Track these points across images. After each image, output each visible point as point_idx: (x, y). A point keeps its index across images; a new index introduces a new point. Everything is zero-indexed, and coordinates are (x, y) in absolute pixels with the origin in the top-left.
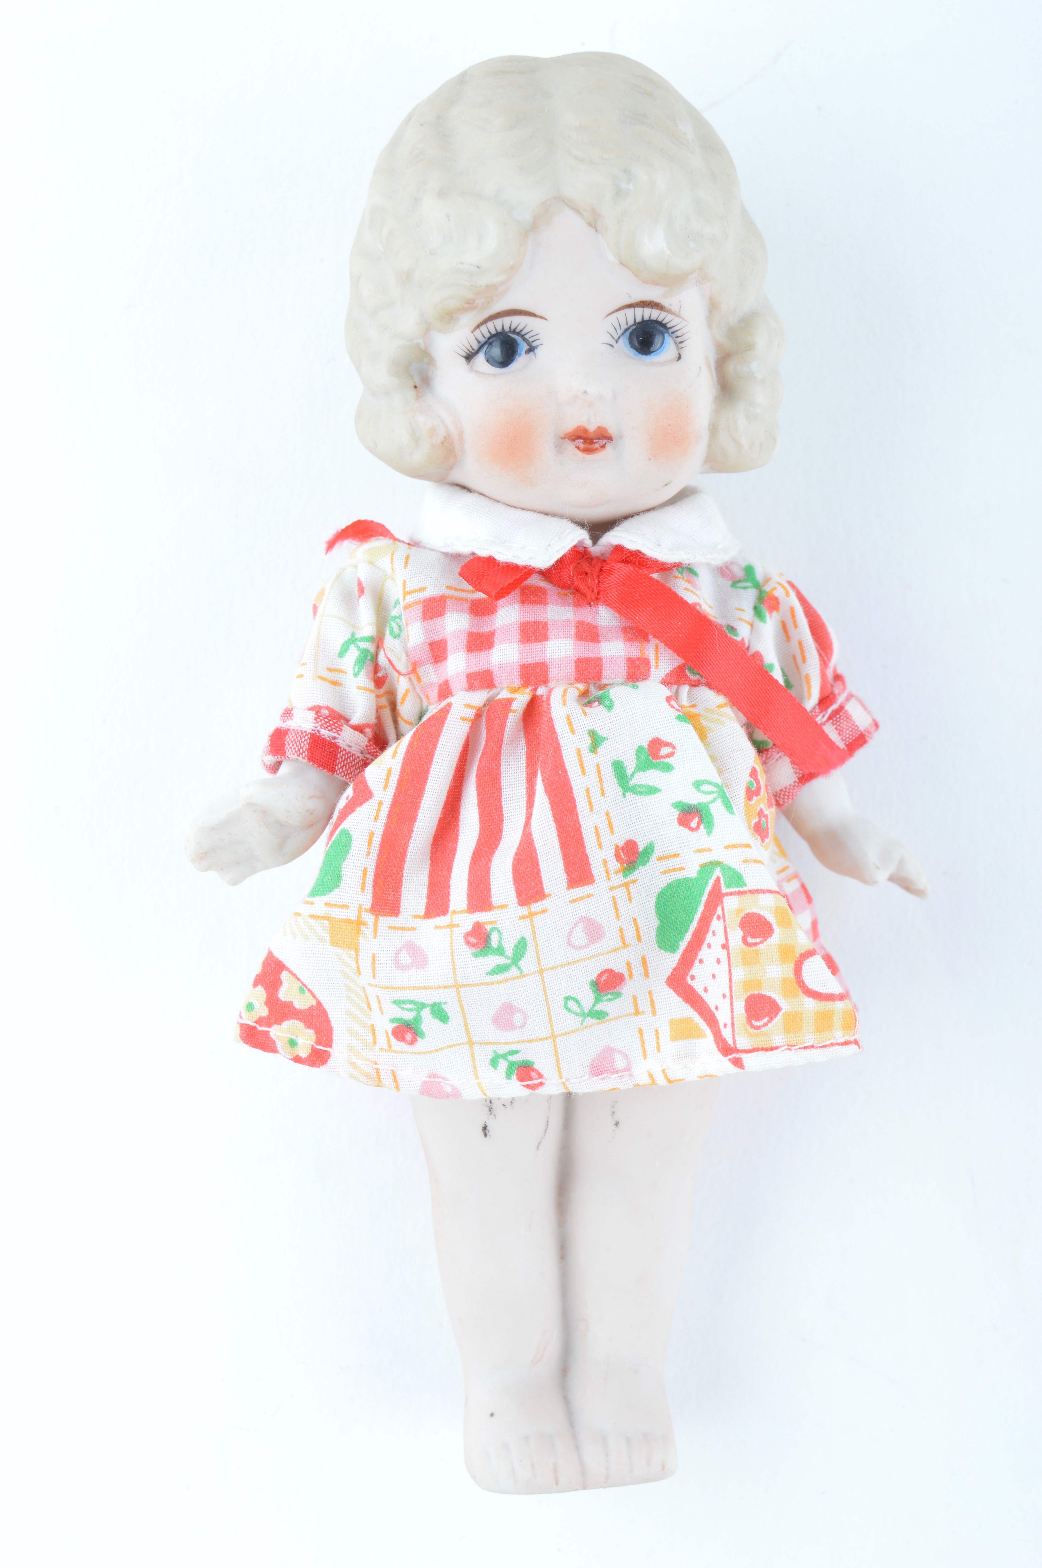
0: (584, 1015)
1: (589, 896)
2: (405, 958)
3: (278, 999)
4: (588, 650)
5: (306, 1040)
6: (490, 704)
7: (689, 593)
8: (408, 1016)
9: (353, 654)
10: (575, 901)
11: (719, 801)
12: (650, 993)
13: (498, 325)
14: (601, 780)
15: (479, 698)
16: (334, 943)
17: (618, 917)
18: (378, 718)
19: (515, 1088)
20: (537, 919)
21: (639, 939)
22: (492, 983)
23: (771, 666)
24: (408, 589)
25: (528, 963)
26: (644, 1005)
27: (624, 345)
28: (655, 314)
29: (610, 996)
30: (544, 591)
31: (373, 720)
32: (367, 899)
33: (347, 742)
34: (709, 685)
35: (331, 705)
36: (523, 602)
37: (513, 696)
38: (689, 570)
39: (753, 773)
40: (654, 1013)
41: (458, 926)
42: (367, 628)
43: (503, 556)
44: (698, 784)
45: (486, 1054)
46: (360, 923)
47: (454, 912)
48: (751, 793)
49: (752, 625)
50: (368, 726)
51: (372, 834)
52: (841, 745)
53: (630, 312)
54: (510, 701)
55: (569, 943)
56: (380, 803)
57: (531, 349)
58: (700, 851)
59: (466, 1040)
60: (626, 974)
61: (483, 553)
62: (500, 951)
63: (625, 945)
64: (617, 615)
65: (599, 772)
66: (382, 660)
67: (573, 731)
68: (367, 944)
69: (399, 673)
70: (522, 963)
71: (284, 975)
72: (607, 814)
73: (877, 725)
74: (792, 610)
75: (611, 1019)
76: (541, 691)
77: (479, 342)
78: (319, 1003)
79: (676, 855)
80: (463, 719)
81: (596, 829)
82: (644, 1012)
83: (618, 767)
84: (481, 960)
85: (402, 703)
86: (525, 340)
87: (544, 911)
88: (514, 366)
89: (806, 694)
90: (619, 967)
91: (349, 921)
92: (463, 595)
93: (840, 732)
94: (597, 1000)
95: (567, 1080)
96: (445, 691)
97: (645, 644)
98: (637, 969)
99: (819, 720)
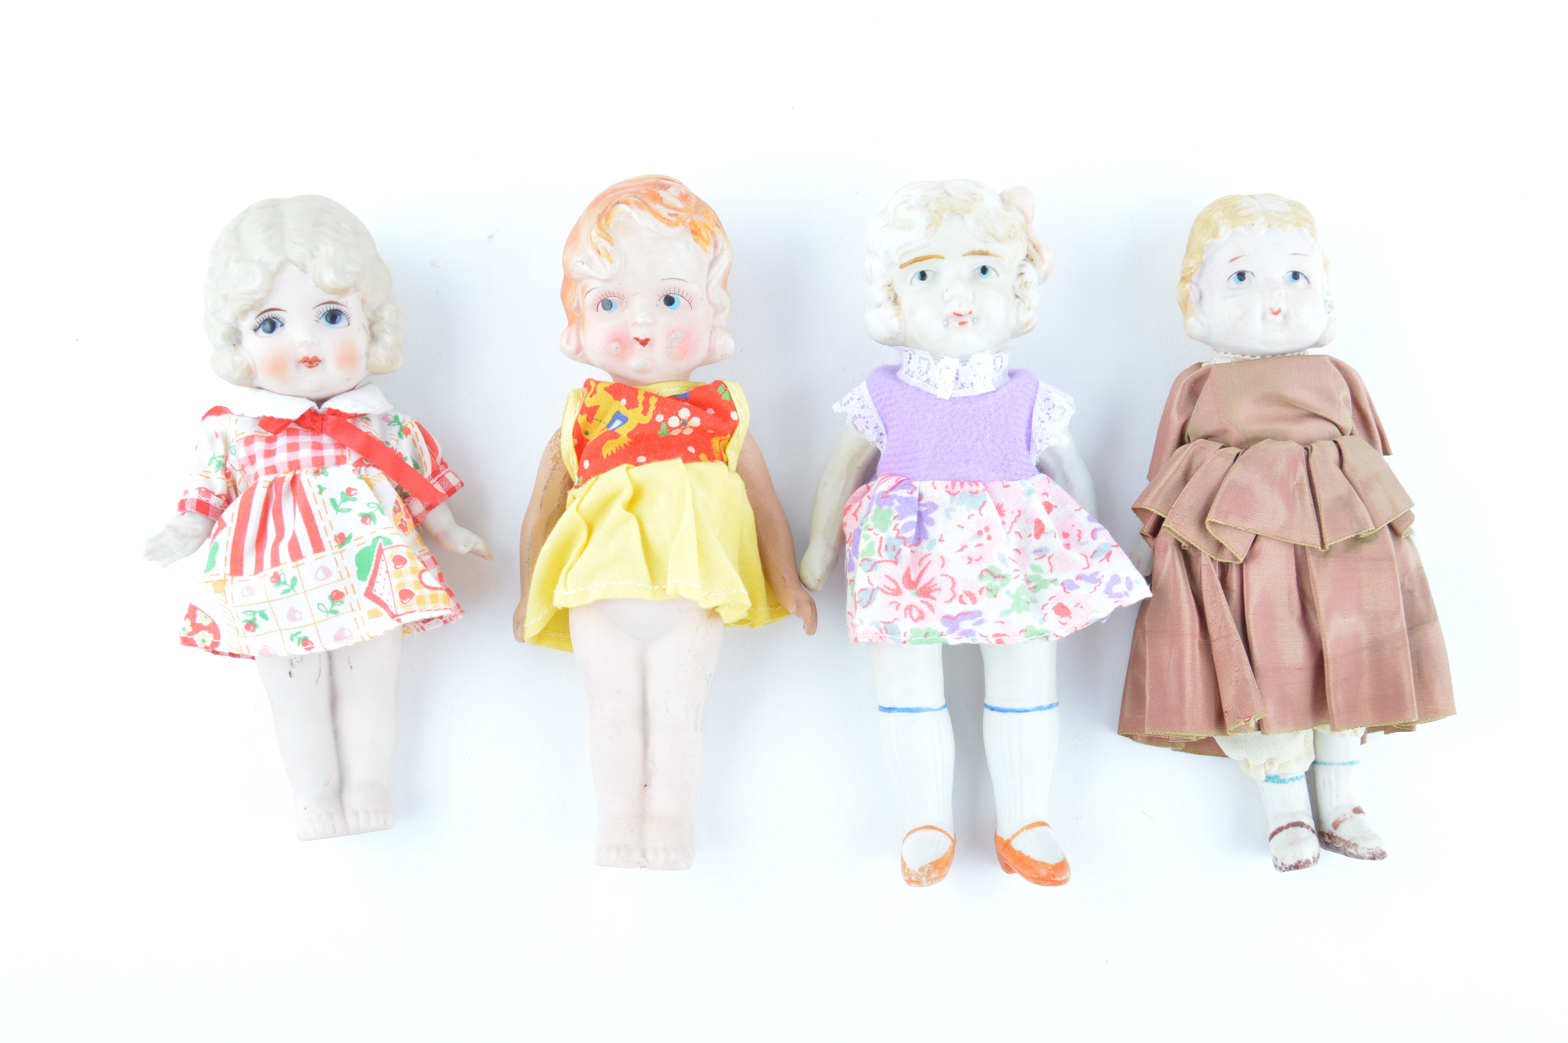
0: (327, 612)
1: (323, 557)
2: (246, 593)
3: (196, 623)
4: (318, 453)
5: (209, 638)
6: (275, 480)
7: (365, 428)
8: (250, 618)
9: (215, 463)
10: (317, 559)
11: (378, 510)
12: (357, 601)
13: (266, 315)
14: (325, 507)
15: (271, 478)
16: (216, 591)
17: (338, 566)
18: (228, 491)
19: (301, 650)
20: (300, 567)
21: (349, 576)
22: (283, 598)
23: (406, 458)
24: (237, 433)
25: (298, 588)
26: (355, 607)
27: (323, 321)
28: (335, 307)
29: (339, 603)
30: (298, 430)
31: (225, 492)
32: (228, 570)
33: (214, 502)
34: (374, 466)
35: (206, 487)
36: (288, 435)
37: (285, 475)
38: (363, 416)
39: (397, 502)
40: (360, 610)
41: (267, 575)
42: (220, 452)
43: (277, 416)
44: (368, 504)
45: (287, 635)
46: (225, 580)
47: (266, 570)
48: (395, 511)
49: (397, 441)
50: (223, 495)
51: (228, 542)
52: (444, 492)
53: (324, 306)
54: (284, 478)
55: (316, 578)
56: (230, 528)
57: (282, 325)
58: (372, 533)
59: (278, 629)
60: (345, 592)
61: (268, 415)
62: (285, 583)
63: (342, 579)
64: (332, 439)
65: (324, 503)
66: (228, 465)
67: (310, 486)
68: (229, 588)
69: (237, 471)
70: (296, 588)
71: (198, 612)
72: (330, 521)
73: (462, 484)
74: (416, 433)
75: (341, 614)
76: (297, 472)
77: (259, 323)
78: (213, 621)
79: (362, 537)
80: (264, 487)
81: (325, 527)
82: (355, 610)
83: (333, 501)
84: (277, 588)
85: (239, 485)
86: (279, 321)
87: (303, 564)
88: (275, 332)
89: (425, 470)
90: (341, 589)
91: (221, 581)
92: (262, 435)
93: (442, 486)
94: (333, 605)
95: (325, 644)
96: (256, 476)
97: (344, 450)
98: (350, 590)
99: (432, 482)
